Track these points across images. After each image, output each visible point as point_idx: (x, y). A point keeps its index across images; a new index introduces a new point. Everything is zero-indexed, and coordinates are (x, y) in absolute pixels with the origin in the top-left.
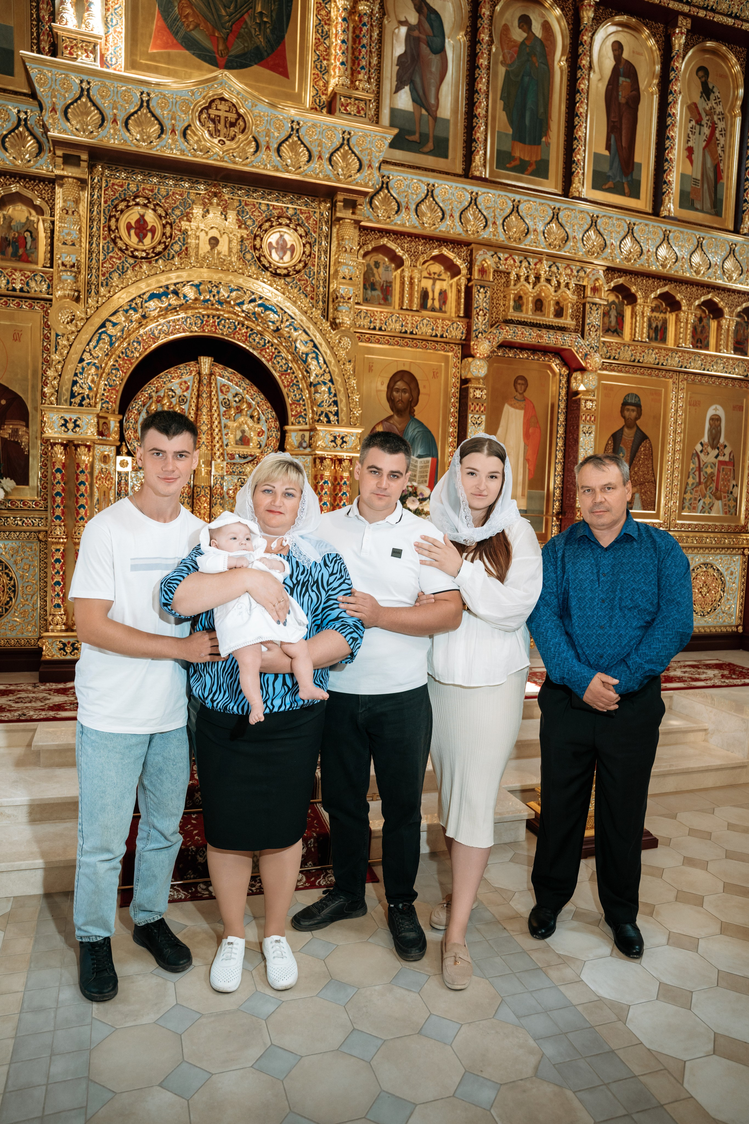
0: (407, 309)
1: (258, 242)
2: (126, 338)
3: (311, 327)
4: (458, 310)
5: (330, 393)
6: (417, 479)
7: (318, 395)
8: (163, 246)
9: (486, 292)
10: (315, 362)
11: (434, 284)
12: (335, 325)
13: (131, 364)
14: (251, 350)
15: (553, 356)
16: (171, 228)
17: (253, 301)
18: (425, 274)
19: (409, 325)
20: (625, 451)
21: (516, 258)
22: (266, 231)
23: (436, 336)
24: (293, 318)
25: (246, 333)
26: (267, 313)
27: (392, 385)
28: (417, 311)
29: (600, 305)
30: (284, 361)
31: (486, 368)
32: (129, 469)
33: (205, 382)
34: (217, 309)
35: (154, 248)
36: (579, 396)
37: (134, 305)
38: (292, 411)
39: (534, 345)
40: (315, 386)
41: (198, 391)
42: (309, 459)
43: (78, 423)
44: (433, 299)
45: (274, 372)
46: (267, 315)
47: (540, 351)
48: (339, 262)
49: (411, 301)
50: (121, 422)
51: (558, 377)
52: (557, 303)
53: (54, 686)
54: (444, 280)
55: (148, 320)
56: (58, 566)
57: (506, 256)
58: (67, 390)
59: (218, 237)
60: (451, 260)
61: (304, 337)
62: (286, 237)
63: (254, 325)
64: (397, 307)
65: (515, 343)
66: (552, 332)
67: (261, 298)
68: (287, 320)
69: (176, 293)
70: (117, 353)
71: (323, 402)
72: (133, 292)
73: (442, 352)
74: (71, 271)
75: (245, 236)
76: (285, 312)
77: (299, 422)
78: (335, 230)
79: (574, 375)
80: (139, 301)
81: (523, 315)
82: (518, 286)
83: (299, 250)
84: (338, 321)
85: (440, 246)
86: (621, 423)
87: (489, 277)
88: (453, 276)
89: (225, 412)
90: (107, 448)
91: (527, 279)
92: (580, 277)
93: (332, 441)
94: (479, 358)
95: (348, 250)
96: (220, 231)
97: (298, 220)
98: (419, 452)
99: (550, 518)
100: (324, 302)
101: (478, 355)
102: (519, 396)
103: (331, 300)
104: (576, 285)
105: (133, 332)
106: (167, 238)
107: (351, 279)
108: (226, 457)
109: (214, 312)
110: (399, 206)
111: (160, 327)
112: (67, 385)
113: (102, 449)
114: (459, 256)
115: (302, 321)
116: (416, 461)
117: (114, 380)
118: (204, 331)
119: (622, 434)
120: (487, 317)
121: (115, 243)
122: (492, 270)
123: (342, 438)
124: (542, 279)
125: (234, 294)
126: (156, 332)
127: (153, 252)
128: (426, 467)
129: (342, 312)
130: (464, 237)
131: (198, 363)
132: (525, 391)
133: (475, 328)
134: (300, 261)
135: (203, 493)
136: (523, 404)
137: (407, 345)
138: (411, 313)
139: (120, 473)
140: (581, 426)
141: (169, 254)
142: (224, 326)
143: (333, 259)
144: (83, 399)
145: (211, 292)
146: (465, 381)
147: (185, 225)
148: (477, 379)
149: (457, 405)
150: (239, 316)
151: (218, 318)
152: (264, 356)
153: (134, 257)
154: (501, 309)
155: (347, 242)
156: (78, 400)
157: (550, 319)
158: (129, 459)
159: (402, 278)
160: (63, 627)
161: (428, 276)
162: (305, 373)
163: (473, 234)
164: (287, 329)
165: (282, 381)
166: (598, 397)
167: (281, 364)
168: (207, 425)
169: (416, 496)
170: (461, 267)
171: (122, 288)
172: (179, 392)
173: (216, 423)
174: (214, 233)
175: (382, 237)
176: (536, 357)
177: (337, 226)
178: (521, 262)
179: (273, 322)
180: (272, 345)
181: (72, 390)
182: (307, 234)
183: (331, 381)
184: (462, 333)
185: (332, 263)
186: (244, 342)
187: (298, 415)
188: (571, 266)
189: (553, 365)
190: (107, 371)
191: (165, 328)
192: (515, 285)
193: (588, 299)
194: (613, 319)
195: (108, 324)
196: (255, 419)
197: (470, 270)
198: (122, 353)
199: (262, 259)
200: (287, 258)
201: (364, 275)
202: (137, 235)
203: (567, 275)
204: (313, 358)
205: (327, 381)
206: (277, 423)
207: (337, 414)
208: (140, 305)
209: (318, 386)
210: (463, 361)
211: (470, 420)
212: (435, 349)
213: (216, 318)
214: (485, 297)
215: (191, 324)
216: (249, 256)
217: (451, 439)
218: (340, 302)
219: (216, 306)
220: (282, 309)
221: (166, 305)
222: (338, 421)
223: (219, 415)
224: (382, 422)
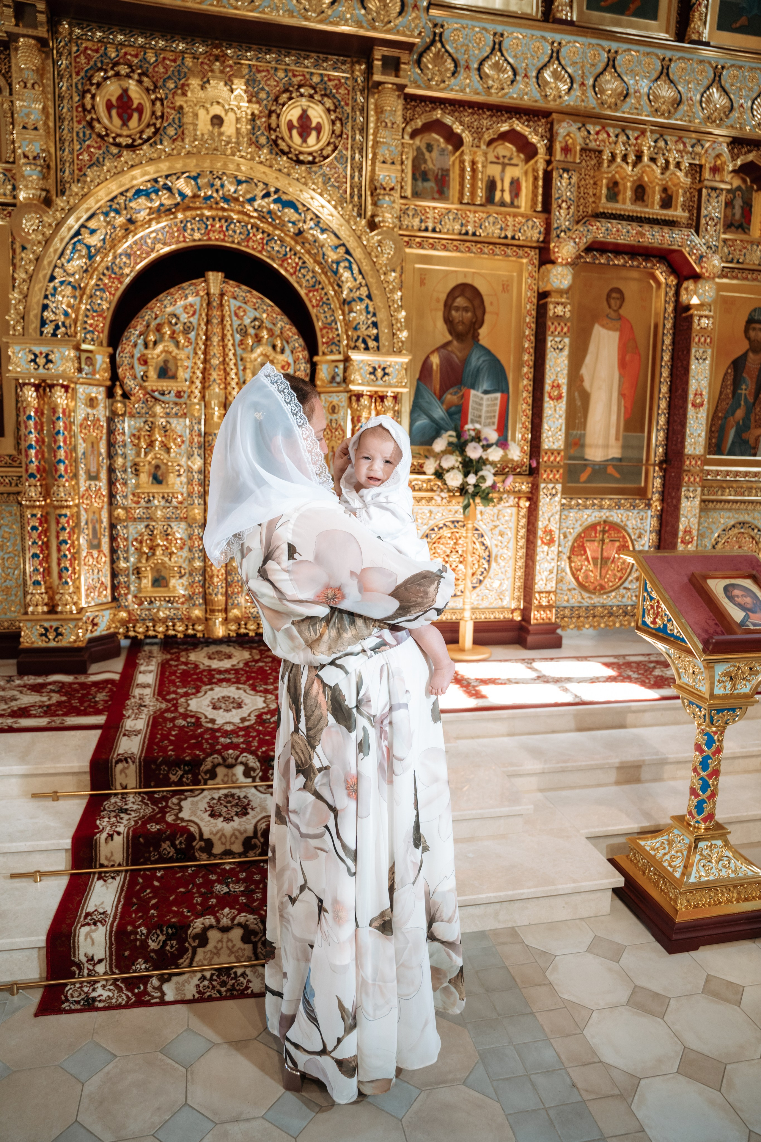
0: (468, 204)
1: (273, 120)
2: (110, 250)
3: (343, 227)
4: (534, 203)
5: (368, 312)
6: (483, 420)
7: (353, 315)
8: (152, 129)
9: (570, 178)
10: (347, 273)
11: (503, 171)
12: (373, 226)
13: (121, 283)
14: (269, 261)
15: (658, 262)
16: (162, 104)
18: (491, 157)
19: (471, 224)
20: (749, 382)
21: (611, 131)
22: (283, 105)
23: (506, 237)
24: (319, 217)
25: (262, 239)
26: (285, 210)
27: (450, 302)
28: (481, 205)
29: (722, 190)
30: (311, 274)
31: (570, 277)
33: (216, 303)
34: (223, 209)
35: (142, 132)
36: (691, 312)
37: (115, 206)
38: (323, 337)
39: (632, 247)
40: (349, 303)
41: (207, 315)
42: (344, 396)
43: (50, 357)
44: (503, 191)
45: (298, 288)
46: (285, 215)
47: (641, 255)
48: (377, 142)
49: (473, 193)
50: (112, 357)
51: (663, 286)
52: (665, 190)
53: (32, 680)
54: (516, 165)
55: (136, 225)
56: (35, 534)
57: (598, 128)
58: (36, 316)
59: (223, 114)
60: (525, 137)
61: (334, 240)
62: (311, 113)
63: (271, 228)
64: (456, 200)
65: (609, 243)
66: (656, 228)
67: (277, 191)
68: (311, 220)
69: (168, 188)
70: (100, 268)
71: (359, 323)
72: (114, 187)
73: (514, 259)
74: (35, 164)
75: (256, 112)
76: (308, 209)
77: (332, 352)
78: (372, 100)
79: (685, 284)
80: (121, 200)
81: (619, 206)
82: (613, 167)
83: (327, 128)
84: (377, 220)
85: (510, 118)
86: (745, 345)
87: (575, 157)
88: (528, 159)
89: (241, 341)
90: (94, 389)
91: (625, 158)
92: (696, 154)
93: (371, 373)
94: (562, 265)
95: (389, 125)
96: (223, 106)
97: (325, 89)
98: (485, 386)
99: (651, 469)
100: (360, 196)
101: (560, 260)
102: (613, 314)
103: (368, 193)
104: (690, 164)
105: (119, 241)
106: (157, 118)
107: (393, 163)
109: (220, 213)
110: (456, 66)
111: (153, 235)
112: (35, 311)
113: (87, 391)
114: (535, 131)
115: (330, 220)
116: (482, 399)
117: (99, 304)
118: (209, 239)
119: (746, 360)
120: (571, 211)
121: (92, 128)
122: (578, 148)
123: (384, 369)
124: (646, 159)
125: (242, 187)
126: (149, 241)
127: (140, 138)
128: (494, 405)
129: (383, 207)
130: (541, 104)
131: (205, 281)
132: (620, 307)
133: (556, 225)
134: (329, 144)
136: (618, 324)
137: (469, 250)
138: (472, 208)
139: (112, 419)
140: (693, 351)
141: (160, 139)
142: (235, 232)
143: (370, 138)
144: (57, 327)
145: (212, 185)
146: (543, 296)
147: (179, 101)
148: (561, 292)
149: (533, 326)
150: (250, 216)
151: (226, 221)
152: (285, 269)
153: (118, 145)
154: (591, 200)
155: (387, 114)
156: (49, 329)
157: (655, 210)
159: (462, 162)
160: (45, 609)
161: (495, 160)
162: (336, 288)
163: (555, 100)
164: (311, 232)
165: (310, 299)
166: (715, 312)
167: (307, 277)
168: (219, 358)
170: (539, 145)
171: (99, 184)
172: (184, 317)
173: (230, 355)
174: (216, 110)
175: (434, 109)
176: (635, 263)
177: (376, 96)
178: (617, 136)
179: (294, 223)
180: (295, 254)
181: (42, 317)
182: (336, 107)
183: (369, 296)
184: (540, 233)
185: (370, 144)
186: (260, 252)
187: (330, 342)
188: (685, 140)
189: (658, 273)
190: (88, 291)
191: (160, 236)
192: (608, 166)
193: (706, 183)
194: (738, 211)
195: (83, 230)
197: (550, 150)
198: (108, 268)
199: (280, 142)
200: (312, 139)
201: (413, 161)
202: (120, 116)
203: (678, 151)
204: (345, 267)
205: (364, 297)
206: (306, 353)
207: (376, 339)
208: (123, 205)
209: (353, 303)
210: (541, 270)
211: (549, 344)
212: (506, 255)
213: (223, 221)
214: (570, 184)
215: (193, 229)
216: (263, 140)
217: (525, 370)
218: (379, 194)
219: (222, 204)
220: (304, 206)
221: (158, 203)
222: (378, 348)
223: (233, 345)
224: (437, 349)
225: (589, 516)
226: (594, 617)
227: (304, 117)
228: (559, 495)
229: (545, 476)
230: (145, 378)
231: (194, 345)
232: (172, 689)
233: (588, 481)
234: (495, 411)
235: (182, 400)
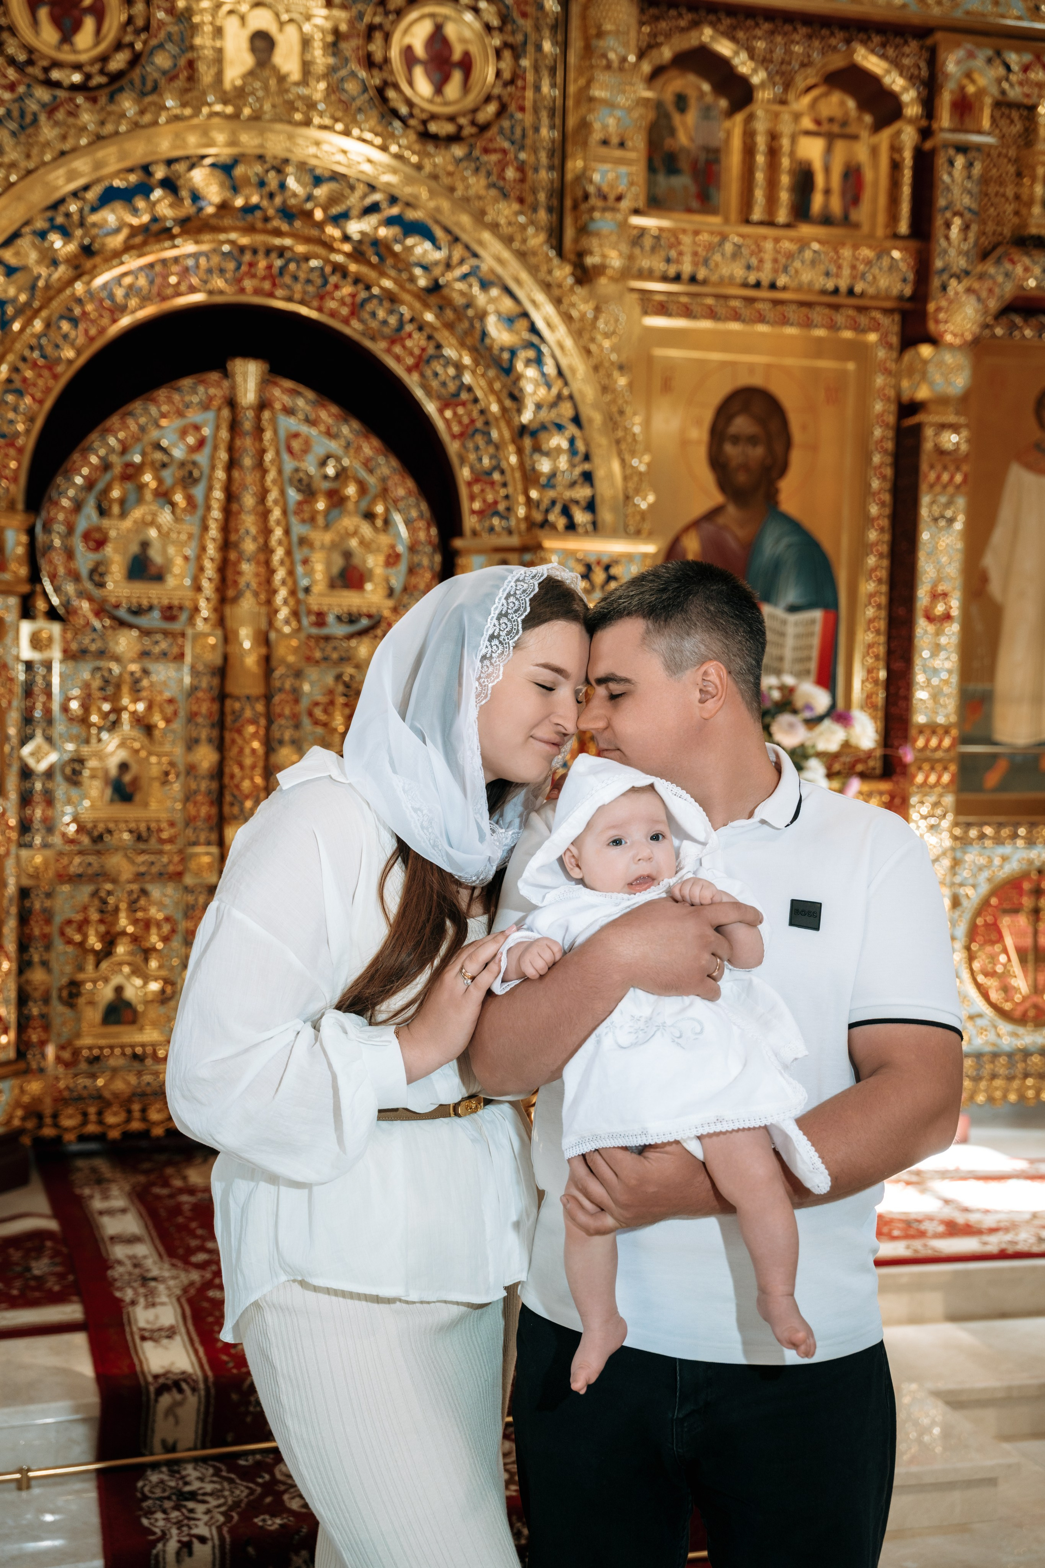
0: (761, 223)
1: (376, 47)
2: (40, 309)
3: (524, 276)
4: (893, 217)
5: (573, 450)
6: (787, 664)
7: (541, 459)
8: (126, 54)
9: (970, 164)
10: (531, 373)
11: (829, 150)
12: (583, 272)
13: (56, 377)
14: (368, 344)
16: (148, 4)
17: (373, 208)
18: (807, 123)
19: (768, 266)
22: (398, 14)
23: (836, 291)
24: (475, 255)
25: (353, 296)
26: (410, 241)
27: (720, 428)
30: (451, 371)
31: (968, 373)
32: (56, 654)
33: (248, 425)
34: (278, 233)
35: (104, 59)
37: (60, 220)
38: (472, 498)
40: (534, 434)
41: (231, 449)
44: (827, 191)
45: (424, 399)
46: (409, 250)
48: (591, 99)
49: (772, 200)
50: (31, 532)
54: (855, 137)
55: (97, 260)
57: (1027, 60)
60: (876, 80)
61: (507, 304)
62: (451, 31)
63: (373, 275)
64: (734, 215)
67: (393, 200)
68: (462, 262)
69: (170, 185)
70: (18, 346)
71: (553, 475)
72: (58, 181)
73: (848, 334)
75: (343, 27)
76: (456, 239)
77: (491, 530)
80: (73, 207)
83: (485, 66)
84: (589, 261)
85: (848, 42)
87: (979, 121)
88: (878, 126)
89: (300, 503)
94: (951, 346)
95: (616, 64)
96: (277, 15)
98: (791, 596)
100: (550, 210)
101: (949, 338)
103: (568, 203)
105: (61, 290)
106: (136, 32)
107: (622, 145)
108: (305, 622)
109: (271, 241)
111: (128, 280)
114: (896, 64)
115: (500, 261)
116: (784, 622)
117: (11, 422)
118: (242, 290)
122: (988, 101)
123: (607, 568)
125: (321, 192)
126: (119, 293)
127: (102, 72)
128: (811, 634)
129: (598, 234)
130: (913, 12)
131: (227, 376)
133: (939, 264)
134: (488, 99)
135: (248, 713)
137: (761, 319)
138: (770, 232)
139: (29, 665)
141: (143, 79)
142: (296, 279)
143: (572, 89)
145: (262, 184)
146: (909, 409)
148: (943, 401)
149: (888, 472)
150: (332, 249)
151: (281, 255)
152: (398, 359)
153: (51, 84)
154: (1010, 209)
158: (56, 628)
159: (749, 136)
161: (814, 128)
162: (508, 403)
164: (459, 286)
165: (447, 422)
167: (442, 377)
168: (255, 539)
169: (795, 712)
170: (904, 97)
171: (29, 172)
172: (178, 453)
173: (278, 533)
174: (262, 20)
175: (696, 24)
179: (425, 268)
182: (503, 23)
183: (577, 420)
184: (905, 280)
185: (570, 103)
186: (346, 321)
187: (489, 511)
191: (142, 283)
196: (379, 523)
197: (929, 104)
198: (32, 348)
199: (391, 94)
200: (453, 89)
201: (649, 131)
202: (56, 21)
204: (528, 362)
205: (565, 422)
206: (434, 531)
207: (591, 506)
208: (76, 218)
209: (543, 436)
210: (907, 357)
211: (924, 512)
212: (833, 327)
213: (274, 255)
214: (969, 177)
215: (210, 271)
216: (351, 87)
217: (872, 561)
218: (592, 209)
219: (276, 223)
220: (447, 230)
221: (146, 218)
222: (594, 524)
223: (285, 512)
224: (696, 524)
225: (1005, 859)
226: (1026, 1075)
227: (438, 39)
228: (950, 817)
229: (920, 778)
230: (98, 575)
231: (200, 512)
232: (194, 1243)
233: (1003, 786)
234: (810, 647)
235: (176, 626)
